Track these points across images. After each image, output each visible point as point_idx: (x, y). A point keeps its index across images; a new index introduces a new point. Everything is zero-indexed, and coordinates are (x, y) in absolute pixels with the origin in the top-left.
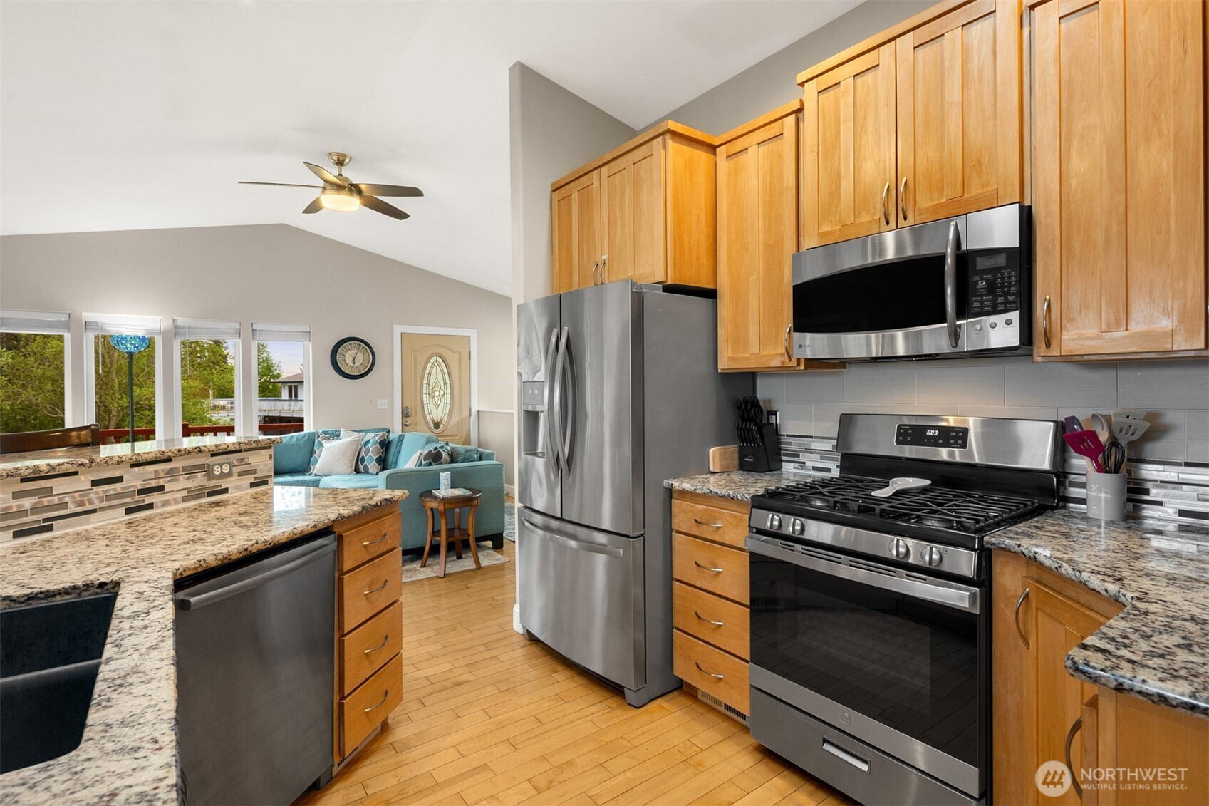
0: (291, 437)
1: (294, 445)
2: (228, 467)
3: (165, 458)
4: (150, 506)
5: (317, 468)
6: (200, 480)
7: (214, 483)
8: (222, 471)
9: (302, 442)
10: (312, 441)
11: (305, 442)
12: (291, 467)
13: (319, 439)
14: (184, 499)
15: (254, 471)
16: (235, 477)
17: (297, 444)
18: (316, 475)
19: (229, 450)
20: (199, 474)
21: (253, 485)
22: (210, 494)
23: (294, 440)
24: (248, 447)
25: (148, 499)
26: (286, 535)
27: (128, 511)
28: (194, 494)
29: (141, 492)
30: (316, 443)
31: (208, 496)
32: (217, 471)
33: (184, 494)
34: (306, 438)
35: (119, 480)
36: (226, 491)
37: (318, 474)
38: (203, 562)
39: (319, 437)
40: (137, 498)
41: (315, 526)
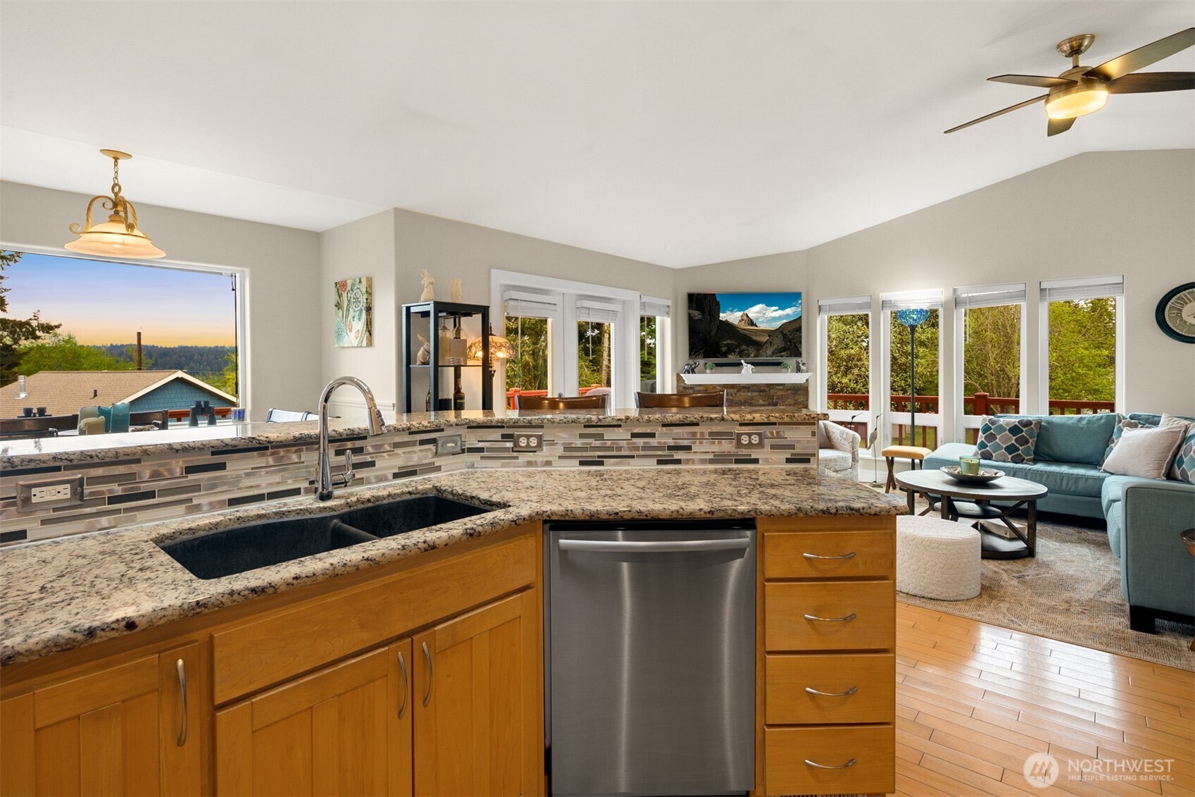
0: (1081, 418)
1: (1082, 428)
2: (757, 439)
3: (689, 422)
4: (678, 462)
5: (1109, 461)
6: (727, 446)
7: (744, 451)
8: (750, 441)
9: (1096, 425)
10: (1112, 426)
11: (1100, 426)
12: (1078, 456)
13: (1121, 425)
14: (711, 461)
15: (792, 447)
16: (767, 449)
17: (1087, 428)
18: (1105, 471)
19: (755, 421)
20: (723, 441)
21: (788, 461)
22: (738, 461)
23: (1085, 422)
24: (781, 421)
25: (678, 455)
26: (668, 512)
27: (660, 462)
28: (719, 458)
29: (670, 448)
30: (1115, 430)
31: (735, 463)
32: (745, 440)
33: (711, 456)
34: (1103, 421)
35: (652, 435)
36: (756, 461)
37: (1108, 470)
38: (570, 512)
39: (1120, 422)
40: (666, 452)
41: (711, 512)
